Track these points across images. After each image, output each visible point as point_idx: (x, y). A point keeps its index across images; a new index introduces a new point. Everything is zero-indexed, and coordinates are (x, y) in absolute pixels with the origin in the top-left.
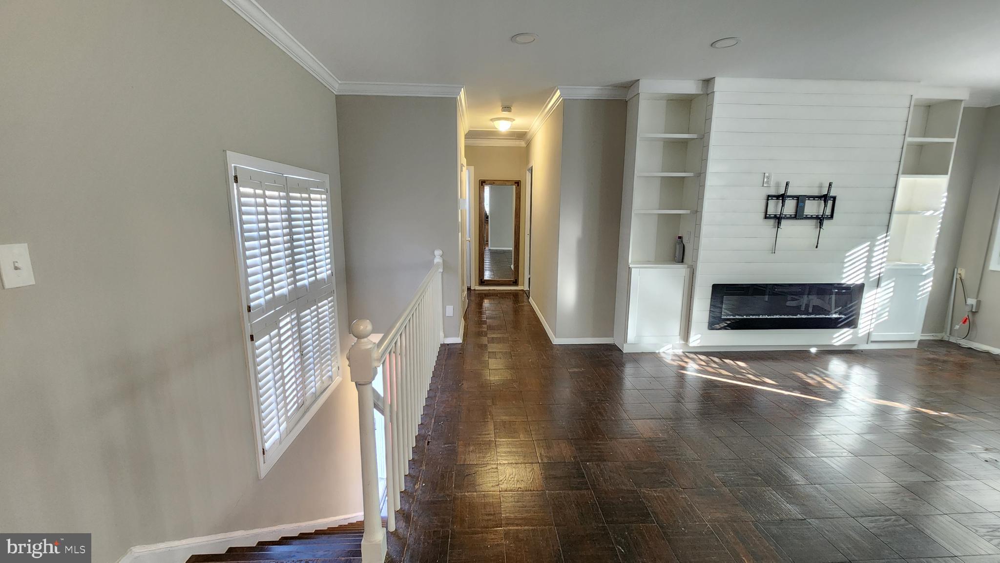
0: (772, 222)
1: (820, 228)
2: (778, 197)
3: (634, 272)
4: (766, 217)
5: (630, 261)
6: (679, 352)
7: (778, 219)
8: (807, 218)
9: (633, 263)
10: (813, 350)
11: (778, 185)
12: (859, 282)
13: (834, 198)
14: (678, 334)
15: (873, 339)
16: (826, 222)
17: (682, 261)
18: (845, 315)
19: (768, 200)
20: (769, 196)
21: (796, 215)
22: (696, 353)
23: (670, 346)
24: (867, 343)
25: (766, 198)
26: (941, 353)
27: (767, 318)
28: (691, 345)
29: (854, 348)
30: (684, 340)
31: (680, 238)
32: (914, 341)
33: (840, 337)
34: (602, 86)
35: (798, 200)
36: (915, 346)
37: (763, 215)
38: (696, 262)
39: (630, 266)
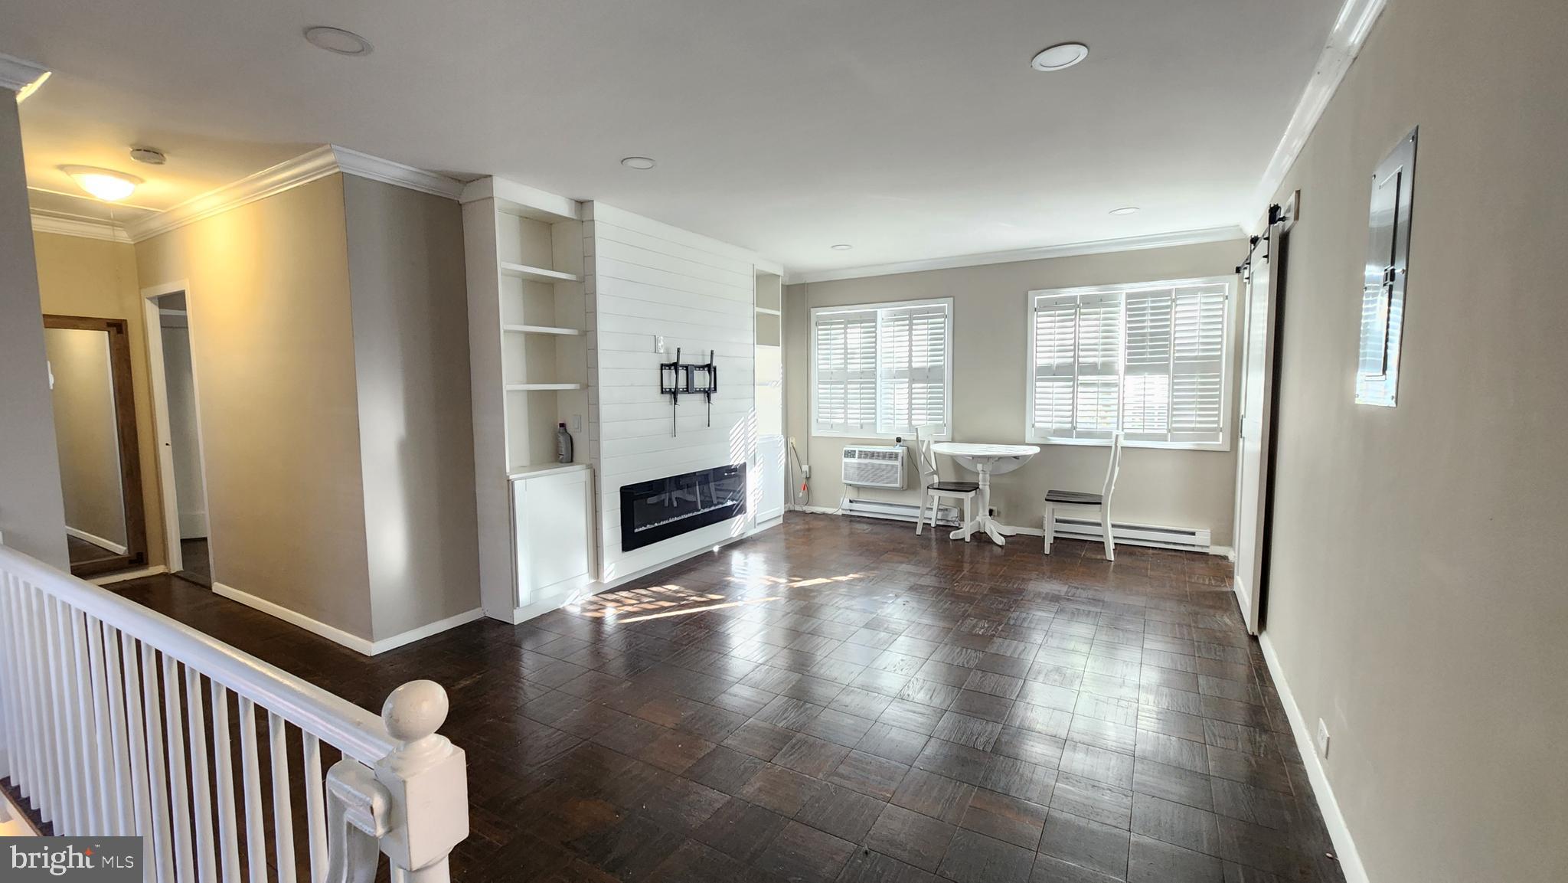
0: (668, 396)
1: (709, 402)
2: (669, 366)
3: (518, 486)
4: (662, 392)
5: (508, 470)
6: (590, 597)
7: (674, 393)
8: (696, 392)
9: (513, 471)
10: (716, 549)
11: (668, 352)
12: (742, 462)
13: (715, 368)
14: (586, 571)
15: (758, 521)
16: (713, 396)
17: (571, 460)
18: (737, 501)
19: (662, 369)
20: (662, 365)
21: (687, 388)
22: (612, 591)
23: (577, 593)
24: (755, 527)
25: (660, 368)
26: (799, 525)
27: (676, 521)
28: (606, 581)
29: (744, 537)
30: (594, 578)
31: (562, 425)
32: (780, 516)
33: (735, 527)
34: (420, 169)
35: (687, 370)
36: (780, 521)
37: (660, 391)
38: (598, 458)
39: (511, 477)
